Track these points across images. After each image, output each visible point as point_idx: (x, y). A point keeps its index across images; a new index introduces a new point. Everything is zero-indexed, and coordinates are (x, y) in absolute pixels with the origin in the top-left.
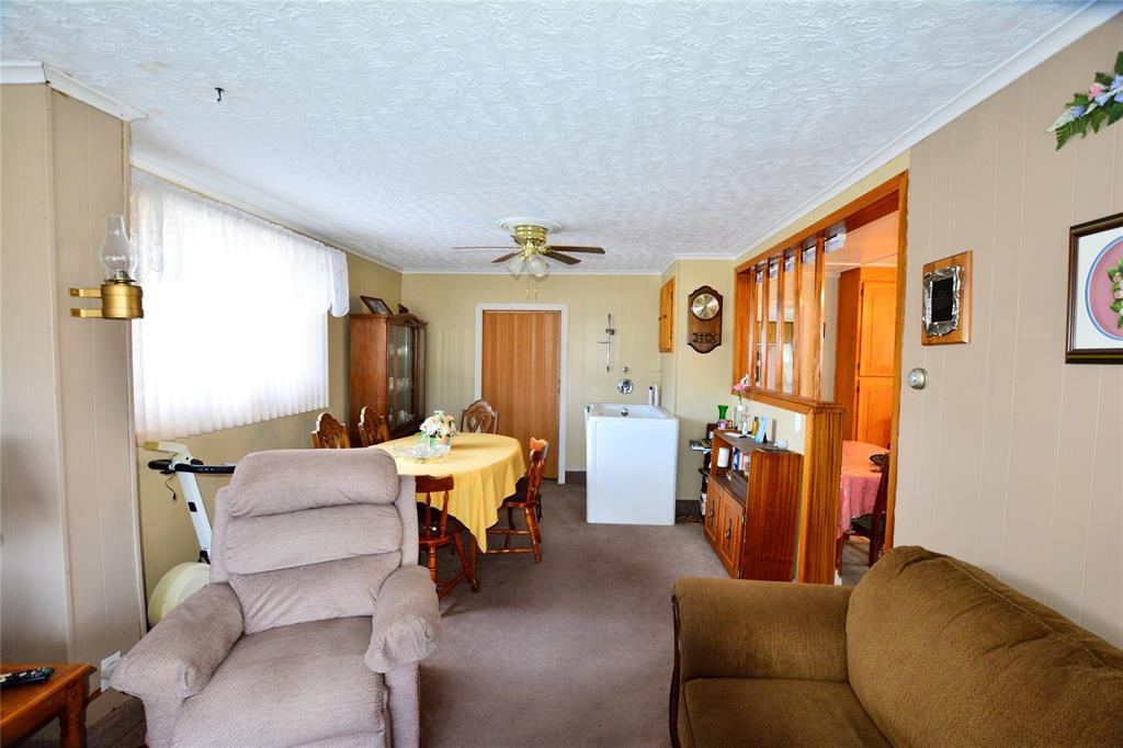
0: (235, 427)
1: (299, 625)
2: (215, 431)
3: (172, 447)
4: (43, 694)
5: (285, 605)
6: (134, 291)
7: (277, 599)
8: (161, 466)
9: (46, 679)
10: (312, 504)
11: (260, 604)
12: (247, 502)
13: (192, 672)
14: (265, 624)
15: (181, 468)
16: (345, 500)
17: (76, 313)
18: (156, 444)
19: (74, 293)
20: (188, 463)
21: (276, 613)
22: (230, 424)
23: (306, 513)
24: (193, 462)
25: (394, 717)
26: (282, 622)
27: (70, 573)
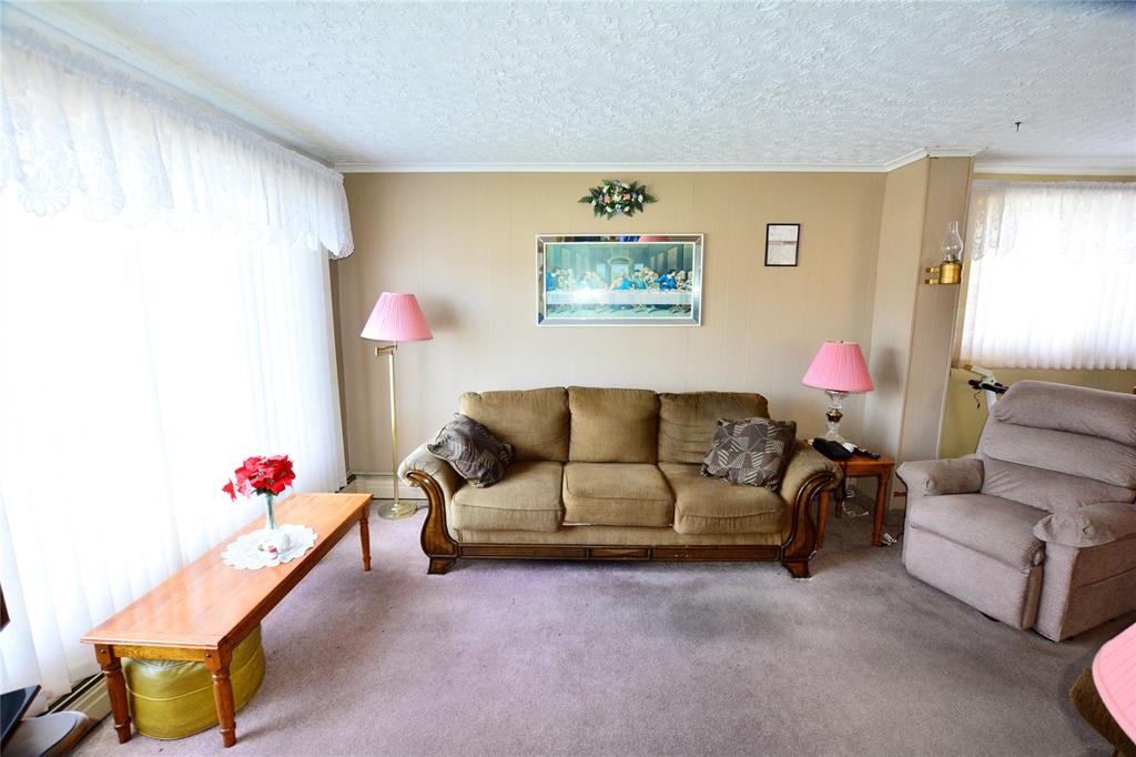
0: (1051, 368)
1: (1016, 502)
2: (1029, 368)
3: (984, 372)
4: (873, 462)
5: (1009, 486)
6: (958, 267)
7: (1007, 480)
8: (974, 384)
9: (877, 458)
10: (1057, 426)
11: (995, 478)
12: (1008, 411)
13: (931, 483)
14: (994, 491)
15: (987, 387)
16: (1088, 431)
17: (927, 282)
18: (971, 366)
19: (928, 270)
20: (993, 384)
21: (1003, 488)
22: (1046, 365)
23: (1051, 432)
24: (996, 384)
25: (1046, 579)
26: (1004, 495)
27: (903, 422)
